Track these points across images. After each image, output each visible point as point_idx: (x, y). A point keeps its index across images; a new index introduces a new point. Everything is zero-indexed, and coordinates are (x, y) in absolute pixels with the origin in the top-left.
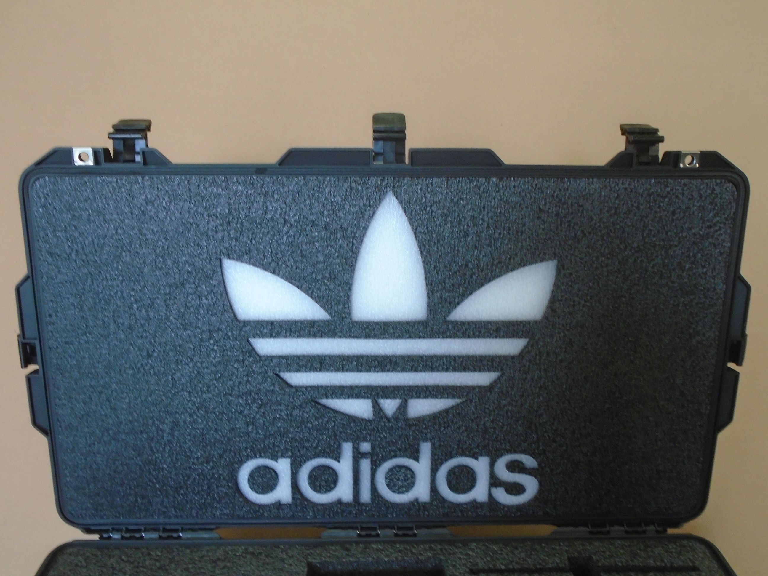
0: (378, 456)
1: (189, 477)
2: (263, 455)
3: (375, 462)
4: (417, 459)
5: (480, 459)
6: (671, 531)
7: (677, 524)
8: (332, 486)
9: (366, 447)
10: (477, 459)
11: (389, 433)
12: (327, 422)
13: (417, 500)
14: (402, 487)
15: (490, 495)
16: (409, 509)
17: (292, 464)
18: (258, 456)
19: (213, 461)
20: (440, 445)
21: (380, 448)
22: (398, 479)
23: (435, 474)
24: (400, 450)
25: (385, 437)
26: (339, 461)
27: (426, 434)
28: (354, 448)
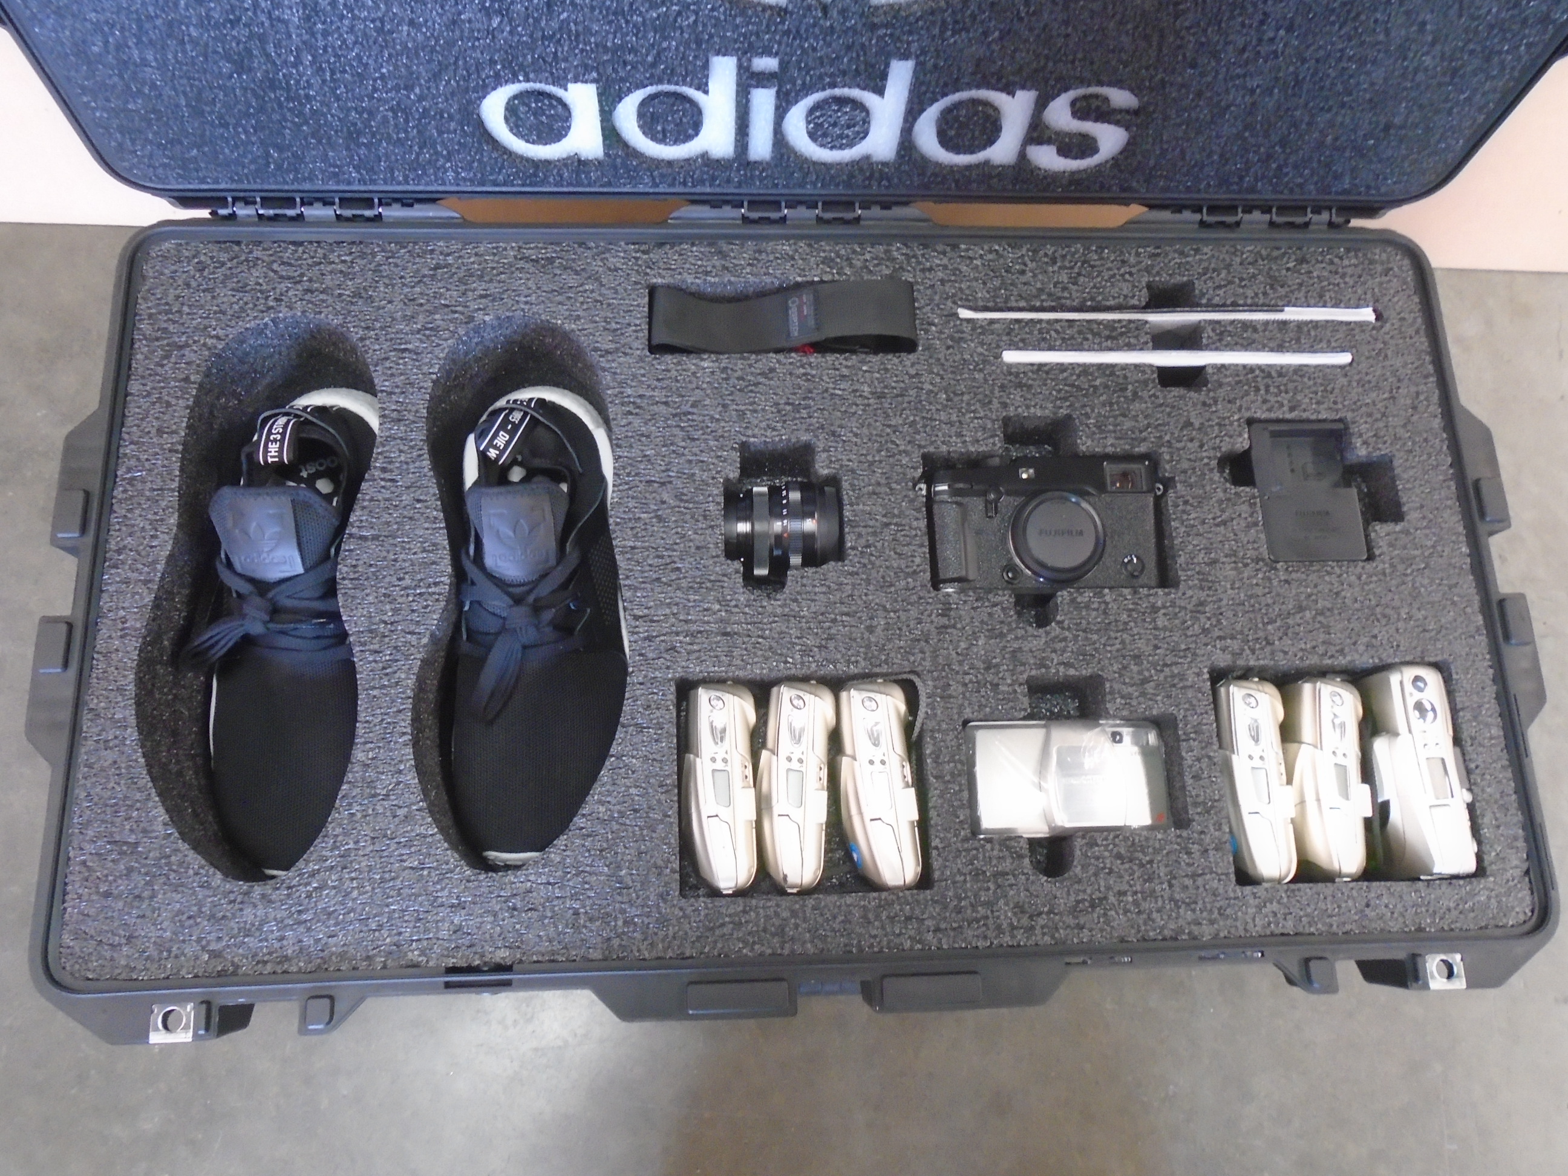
0: (794, 84)
1: (371, 113)
2: (532, 76)
3: (787, 93)
4: (880, 91)
5: (1020, 94)
6: (1355, 223)
7: (1372, 210)
8: (690, 131)
9: (767, 63)
10: (1012, 93)
11: (824, 40)
12: (679, 13)
13: (867, 158)
14: (841, 136)
15: (1022, 155)
16: (851, 176)
17: (600, 95)
18: (521, 78)
19: (420, 85)
20: (935, 66)
21: (800, 69)
22: (835, 125)
23: (915, 119)
24: (844, 73)
25: (814, 49)
26: (706, 92)
27: (909, 43)
28: (740, 67)
